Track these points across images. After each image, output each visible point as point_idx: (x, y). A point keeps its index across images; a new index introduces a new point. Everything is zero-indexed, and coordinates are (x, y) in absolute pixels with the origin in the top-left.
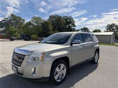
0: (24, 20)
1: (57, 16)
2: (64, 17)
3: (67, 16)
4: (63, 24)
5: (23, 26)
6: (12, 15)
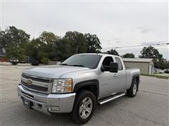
2: (86, 35)
3: (91, 34)
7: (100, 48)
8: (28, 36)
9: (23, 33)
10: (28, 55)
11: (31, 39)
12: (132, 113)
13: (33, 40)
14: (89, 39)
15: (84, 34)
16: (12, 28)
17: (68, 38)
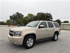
7: (52, 19)
8: (23, 16)
9: (21, 15)
10: (23, 23)
13: (25, 17)
14: (47, 15)
15: (45, 13)
16: (17, 13)
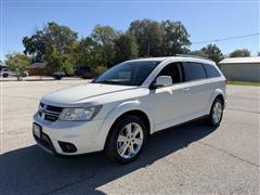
0: (75, 35)
1: (148, 21)
2: (164, 24)
3: (171, 21)
4: (161, 39)
5: (74, 47)
6: (50, 24)
11: (79, 40)
12: (225, 152)
14: (168, 30)
16: (52, 25)
17: (134, 31)
